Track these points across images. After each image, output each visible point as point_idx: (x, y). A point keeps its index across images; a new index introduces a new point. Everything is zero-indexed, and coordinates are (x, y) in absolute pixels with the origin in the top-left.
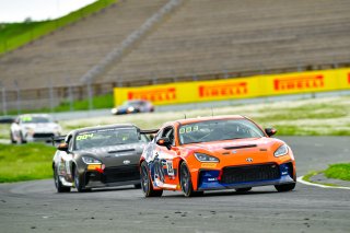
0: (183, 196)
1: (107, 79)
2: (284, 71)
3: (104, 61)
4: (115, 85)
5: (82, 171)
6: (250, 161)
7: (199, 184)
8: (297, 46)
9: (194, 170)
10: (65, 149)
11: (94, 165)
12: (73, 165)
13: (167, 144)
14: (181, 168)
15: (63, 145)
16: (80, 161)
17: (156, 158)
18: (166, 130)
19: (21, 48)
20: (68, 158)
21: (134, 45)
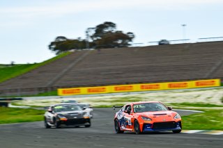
0: (135, 133)
1: (56, 85)
2: (118, 84)
3: (55, 78)
4: (59, 87)
5: (58, 120)
6: (164, 120)
7: (143, 129)
8: (123, 75)
9: (141, 123)
10: (50, 112)
11: (63, 118)
12: (54, 118)
13: (129, 112)
14: (135, 122)
15: (50, 110)
16: (57, 116)
17: (123, 118)
18: (127, 106)
19: (25, 73)
20: (52, 115)
21: (66, 74)
